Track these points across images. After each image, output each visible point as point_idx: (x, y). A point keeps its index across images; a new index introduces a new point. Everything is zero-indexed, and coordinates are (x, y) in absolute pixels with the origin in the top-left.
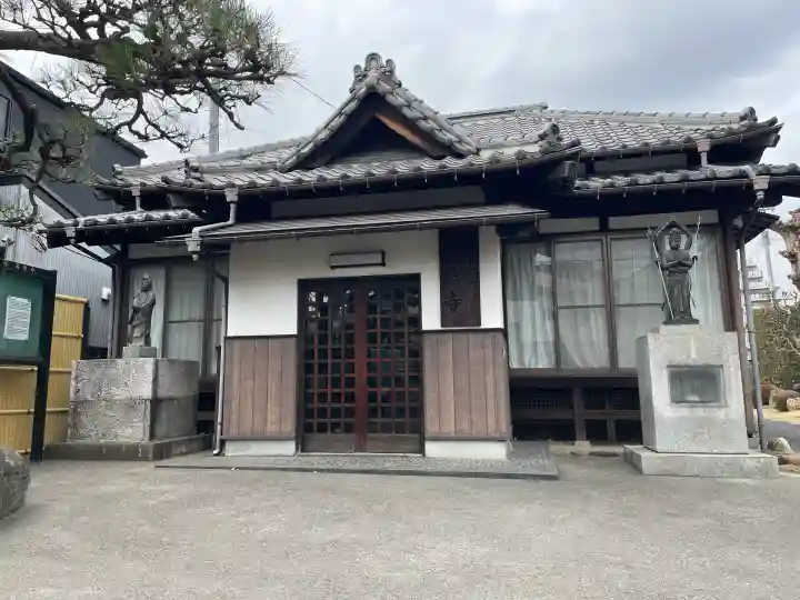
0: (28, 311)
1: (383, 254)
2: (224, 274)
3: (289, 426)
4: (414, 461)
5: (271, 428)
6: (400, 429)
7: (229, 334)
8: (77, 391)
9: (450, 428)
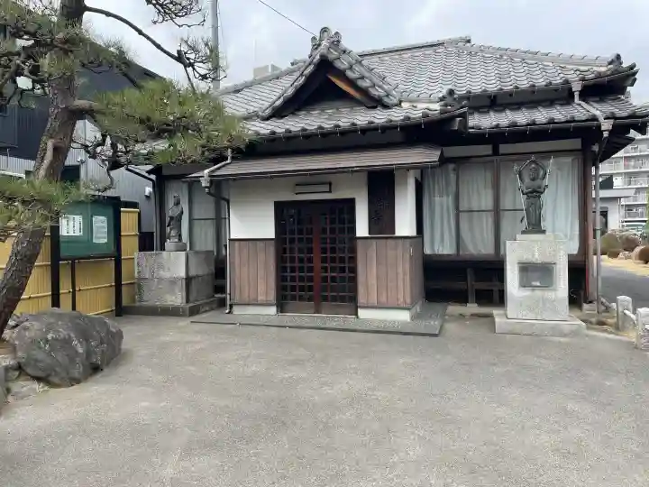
0: (105, 225)
1: (330, 184)
2: (227, 197)
3: (272, 296)
4: (350, 321)
5: (261, 298)
6: (343, 299)
7: (232, 237)
8: (139, 272)
9: (374, 300)
